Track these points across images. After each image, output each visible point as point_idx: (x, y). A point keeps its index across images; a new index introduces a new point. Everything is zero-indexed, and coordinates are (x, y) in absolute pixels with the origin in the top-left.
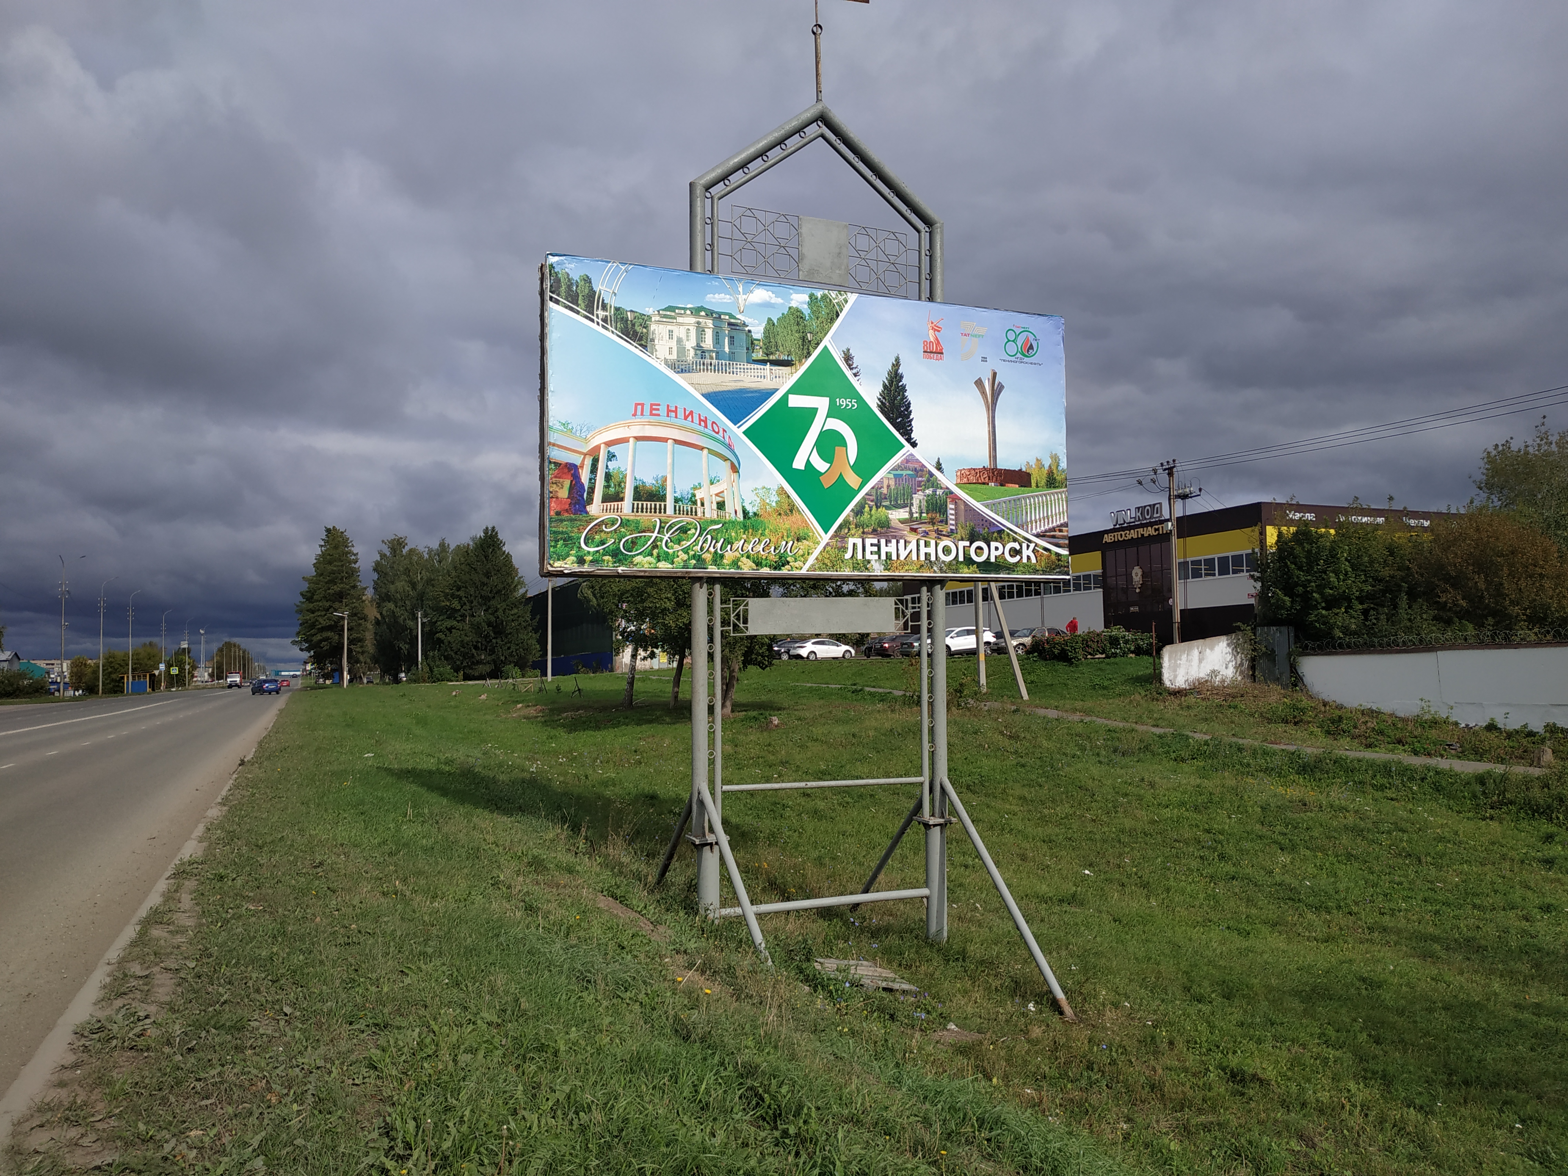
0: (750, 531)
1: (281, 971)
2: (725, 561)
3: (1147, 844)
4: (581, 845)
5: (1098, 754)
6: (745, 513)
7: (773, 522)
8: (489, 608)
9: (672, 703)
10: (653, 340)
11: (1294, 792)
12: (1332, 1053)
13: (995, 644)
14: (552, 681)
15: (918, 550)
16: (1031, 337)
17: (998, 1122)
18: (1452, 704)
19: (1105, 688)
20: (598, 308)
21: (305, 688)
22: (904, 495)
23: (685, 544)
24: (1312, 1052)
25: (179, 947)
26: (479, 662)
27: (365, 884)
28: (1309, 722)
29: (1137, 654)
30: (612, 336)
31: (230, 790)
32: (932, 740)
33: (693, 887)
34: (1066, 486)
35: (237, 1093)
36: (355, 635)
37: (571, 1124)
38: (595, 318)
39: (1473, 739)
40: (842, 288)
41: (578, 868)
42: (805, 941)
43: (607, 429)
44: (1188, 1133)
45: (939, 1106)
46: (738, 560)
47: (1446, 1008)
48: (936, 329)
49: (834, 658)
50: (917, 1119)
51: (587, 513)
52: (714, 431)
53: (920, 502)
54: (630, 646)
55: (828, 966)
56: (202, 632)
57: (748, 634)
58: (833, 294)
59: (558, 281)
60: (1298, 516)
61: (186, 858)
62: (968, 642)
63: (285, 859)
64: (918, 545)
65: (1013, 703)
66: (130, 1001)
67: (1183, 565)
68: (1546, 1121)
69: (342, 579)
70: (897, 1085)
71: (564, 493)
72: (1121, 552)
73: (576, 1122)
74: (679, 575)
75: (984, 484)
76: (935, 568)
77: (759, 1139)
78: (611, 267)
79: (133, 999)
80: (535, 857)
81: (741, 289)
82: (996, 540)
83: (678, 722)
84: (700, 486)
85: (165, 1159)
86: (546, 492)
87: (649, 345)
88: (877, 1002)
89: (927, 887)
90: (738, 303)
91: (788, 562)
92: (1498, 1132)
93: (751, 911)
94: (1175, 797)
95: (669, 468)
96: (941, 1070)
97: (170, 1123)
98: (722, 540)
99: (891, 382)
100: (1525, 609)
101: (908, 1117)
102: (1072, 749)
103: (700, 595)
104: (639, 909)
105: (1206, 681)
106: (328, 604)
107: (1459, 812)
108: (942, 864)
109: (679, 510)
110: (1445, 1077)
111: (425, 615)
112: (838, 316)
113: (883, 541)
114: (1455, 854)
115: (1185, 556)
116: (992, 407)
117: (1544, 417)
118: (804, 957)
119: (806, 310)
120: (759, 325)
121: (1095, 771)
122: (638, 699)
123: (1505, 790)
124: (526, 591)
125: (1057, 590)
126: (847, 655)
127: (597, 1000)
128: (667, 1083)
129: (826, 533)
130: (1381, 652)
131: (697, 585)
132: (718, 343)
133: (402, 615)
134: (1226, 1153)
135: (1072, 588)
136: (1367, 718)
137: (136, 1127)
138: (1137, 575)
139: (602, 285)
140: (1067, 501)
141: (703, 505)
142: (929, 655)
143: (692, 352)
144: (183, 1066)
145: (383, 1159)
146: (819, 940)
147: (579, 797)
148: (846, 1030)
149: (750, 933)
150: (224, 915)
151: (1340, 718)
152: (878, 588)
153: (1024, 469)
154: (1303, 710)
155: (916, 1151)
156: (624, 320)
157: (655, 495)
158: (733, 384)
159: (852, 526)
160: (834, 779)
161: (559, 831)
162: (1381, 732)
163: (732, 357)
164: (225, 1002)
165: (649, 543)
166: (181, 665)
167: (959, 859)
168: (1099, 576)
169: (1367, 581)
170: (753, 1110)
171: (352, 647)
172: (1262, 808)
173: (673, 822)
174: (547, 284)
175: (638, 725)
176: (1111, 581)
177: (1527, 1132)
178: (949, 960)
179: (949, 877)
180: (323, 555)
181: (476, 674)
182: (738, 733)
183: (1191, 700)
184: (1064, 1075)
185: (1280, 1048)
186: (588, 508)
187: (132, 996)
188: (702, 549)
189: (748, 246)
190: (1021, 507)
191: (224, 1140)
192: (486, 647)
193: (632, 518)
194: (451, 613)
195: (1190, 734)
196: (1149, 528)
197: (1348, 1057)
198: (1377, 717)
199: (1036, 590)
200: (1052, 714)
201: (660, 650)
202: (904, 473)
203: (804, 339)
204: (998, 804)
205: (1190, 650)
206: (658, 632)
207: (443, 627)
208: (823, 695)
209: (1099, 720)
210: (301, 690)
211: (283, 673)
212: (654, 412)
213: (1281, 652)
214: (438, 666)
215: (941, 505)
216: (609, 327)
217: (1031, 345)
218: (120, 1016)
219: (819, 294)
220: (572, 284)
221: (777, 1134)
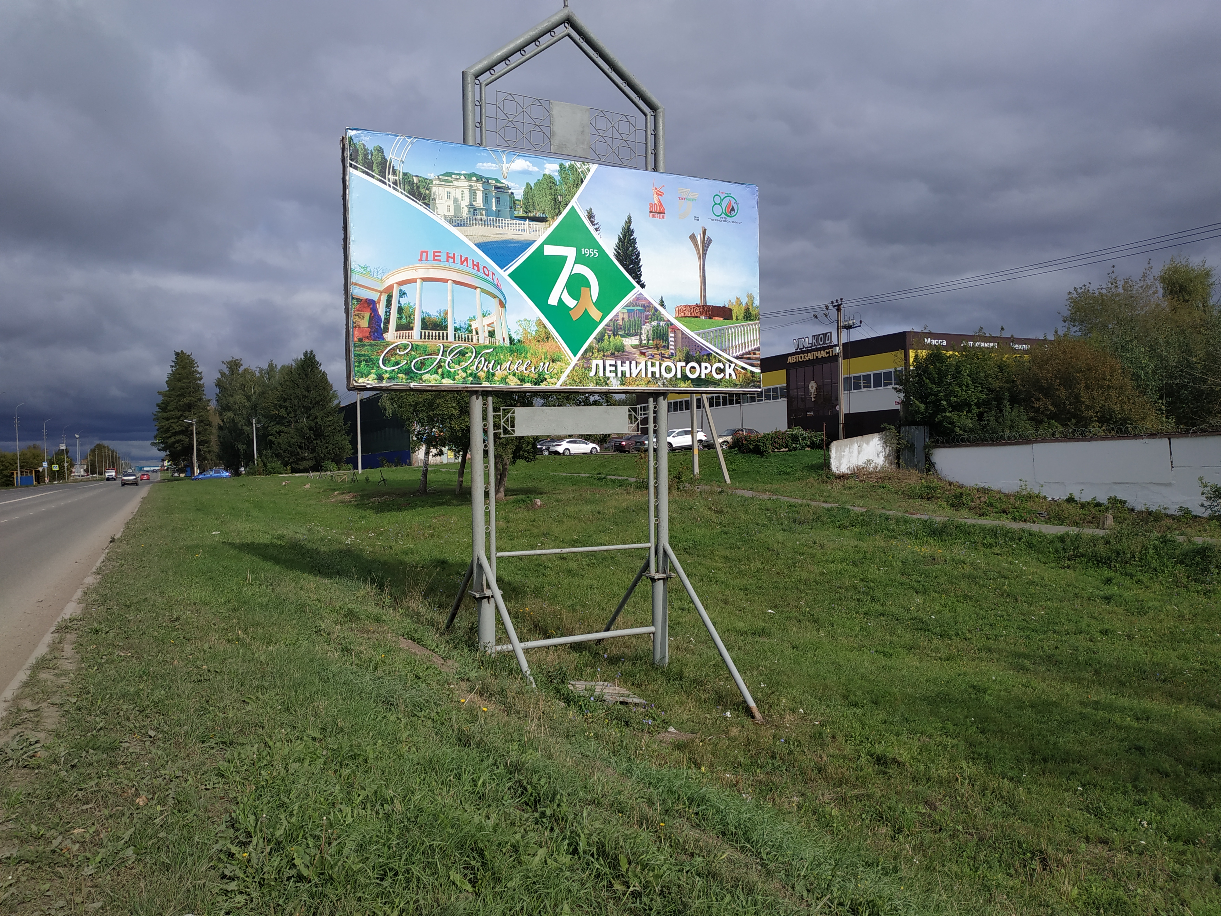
0: (515, 354)
1: (146, 703)
2: (495, 378)
3: (817, 590)
4: (387, 600)
5: (782, 524)
6: (511, 340)
7: (533, 347)
8: (310, 415)
9: (458, 490)
10: (434, 200)
11: (926, 550)
12: (950, 741)
13: (706, 441)
14: (362, 474)
15: (646, 369)
16: (733, 202)
17: (704, 800)
18: (1042, 483)
19: (788, 474)
20: (389, 173)
21: (163, 481)
22: (635, 326)
23: (463, 364)
24: (936, 741)
25: (63, 686)
26: (303, 459)
27: (214, 633)
28: (939, 498)
29: (812, 448)
30: (401, 196)
31: (103, 562)
32: (657, 516)
33: (474, 630)
34: (759, 319)
35: (112, 799)
36: (202, 438)
37: (378, 813)
38: (387, 181)
39: (1057, 509)
40: (585, 160)
41: (384, 618)
42: (561, 668)
43: (399, 272)
44: (845, 803)
45: (660, 790)
46: (506, 377)
47: (1032, 706)
48: (659, 194)
49: (583, 454)
50: (643, 800)
51: (384, 339)
52: (485, 274)
53: (648, 331)
54: (424, 446)
55: (578, 687)
56: (77, 436)
57: (515, 435)
58: (578, 164)
59: (356, 151)
60: (934, 342)
61: (67, 617)
62: (686, 440)
63: (149, 615)
64: (646, 366)
65: (719, 486)
66: (23, 730)
67: (847, 380)
68: (1100, 786)
69: (190, 393)
70: (629, 775)
71: (365, 324)
72: (801, 370)
73: (381, 812)
74: (459, 389)
75: (696, 317)
76: (659, 383)
77: (524, 819)
78: (399, 140)
79: (26, 729)
80: (350, 610)
81: (504, 159)
82: (706, 362)
83: (462, 505)
84: (474, 318)
85: (53, 852)
86: (350, 322)
87: (431, 204)
88: (615, 713)
89: (653, 625)
90: (502, 170)
91: (546, 379)
92: (1066, 794)
93: (519, 647)
94: (839, 554)
95: (450, 303)
96: (663, 762)
97: (58, 824)
98: (493, 361)
99: (624, 236)
100: (1097, 413)
101: (636, 799)
102: (762, 520)
103: (477, 405)
104: (432, 648)
105: (863, 468)
106: (179, 413)
107: (1045, 563)
108: (664, 608)
109: (459, 338)
110: (1030, 756)
111: (259, 422)
112: (582, 182)
113: (619, 363)
114: (1041, 595)
115: (849, 373)
116: (703, 256)
117: (1113, 266)
118: (560, 681)
119: (557, 177)
120: (519, 188)
121: (780, 536)
122: (431, 487)
123: (1078, 546)
124: (340, 402)
125: (753, 400)
126: (594, 451)
127: (398, 719)
128: (452, 779)
129: (575, 356)
130: (992, 445)
131: (474, 397)
132: (487, 202)
133: (241, 422)
134: (872, 816)
135: (764, 398)
136: (981, 495)
137: (30, 828)
138: (812, 387)
139: (392, 155)
140: (759, 331)
141: (477, 333)
142: (655, 450)
143: (466, 210)
144: (67, 779)
145: (230, 846)
146: (572, 667)
147: (385, 563)
148: (592, 735)
149: (518, 663)
150: (99, 661)
151: (961, 494)
152: (617, 399)
153: (727, 306)
154: (934, 489)
155: (642, 824)
156: (411, 183)
157: (439, 325)
158: (500, 236)
159: (595, 351)
160: (584, 546)
161: (369, 590)
162: (991, 505)
163: (498, 214)
164: (101, 729)
165: (435, 364)
166: (60, 463)
167: (677, 604)
168: (784, 389)
169: (983, 391)
170: (519, 797)
171: (200, 447)
172: (902, 562)
173: (459, 581)
174: (348, 153)
175: (431, 507)
176: (793, 393)
177: (1086, 793)
178: (669, 680)
179: (670, 617)
180: (174, 374)
181: (301, 468)
182: (510, 512)
183: (852, 482)
184: (754, 763)
185: (913, 739)
186: (385, 335)
187: (25, 726)
188: (477, 368)
189: (510, 124)
190: (725, 335)
191: (102, 836)
192: (309, 446)
193: (421, 343)
194: (279, 420)
195: (850, 507)
196: (822, 352)
197: (962, 745)
198: (988, 494)
199: (736, 400)
200: (748, 494)
201: (447, 448)
202: (635, 308)
203: (555, 200)
204: (708, 562)
205: (851, 444)
206: (445, 434)
207: (273, 431)
208: (574, 482)
209: (782, 498)
210: (160, 482)
211: (145, 469)
212: (436, 258)
213: (919, 445)
214: (270, 462)
215: (664, 334)
216: (398, 188)
217: (733, 207)
218: (15, 743)
219: (567, 164)
220: (368, 153)
221: (537, 815)
